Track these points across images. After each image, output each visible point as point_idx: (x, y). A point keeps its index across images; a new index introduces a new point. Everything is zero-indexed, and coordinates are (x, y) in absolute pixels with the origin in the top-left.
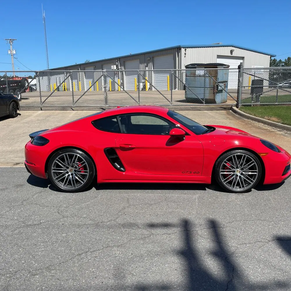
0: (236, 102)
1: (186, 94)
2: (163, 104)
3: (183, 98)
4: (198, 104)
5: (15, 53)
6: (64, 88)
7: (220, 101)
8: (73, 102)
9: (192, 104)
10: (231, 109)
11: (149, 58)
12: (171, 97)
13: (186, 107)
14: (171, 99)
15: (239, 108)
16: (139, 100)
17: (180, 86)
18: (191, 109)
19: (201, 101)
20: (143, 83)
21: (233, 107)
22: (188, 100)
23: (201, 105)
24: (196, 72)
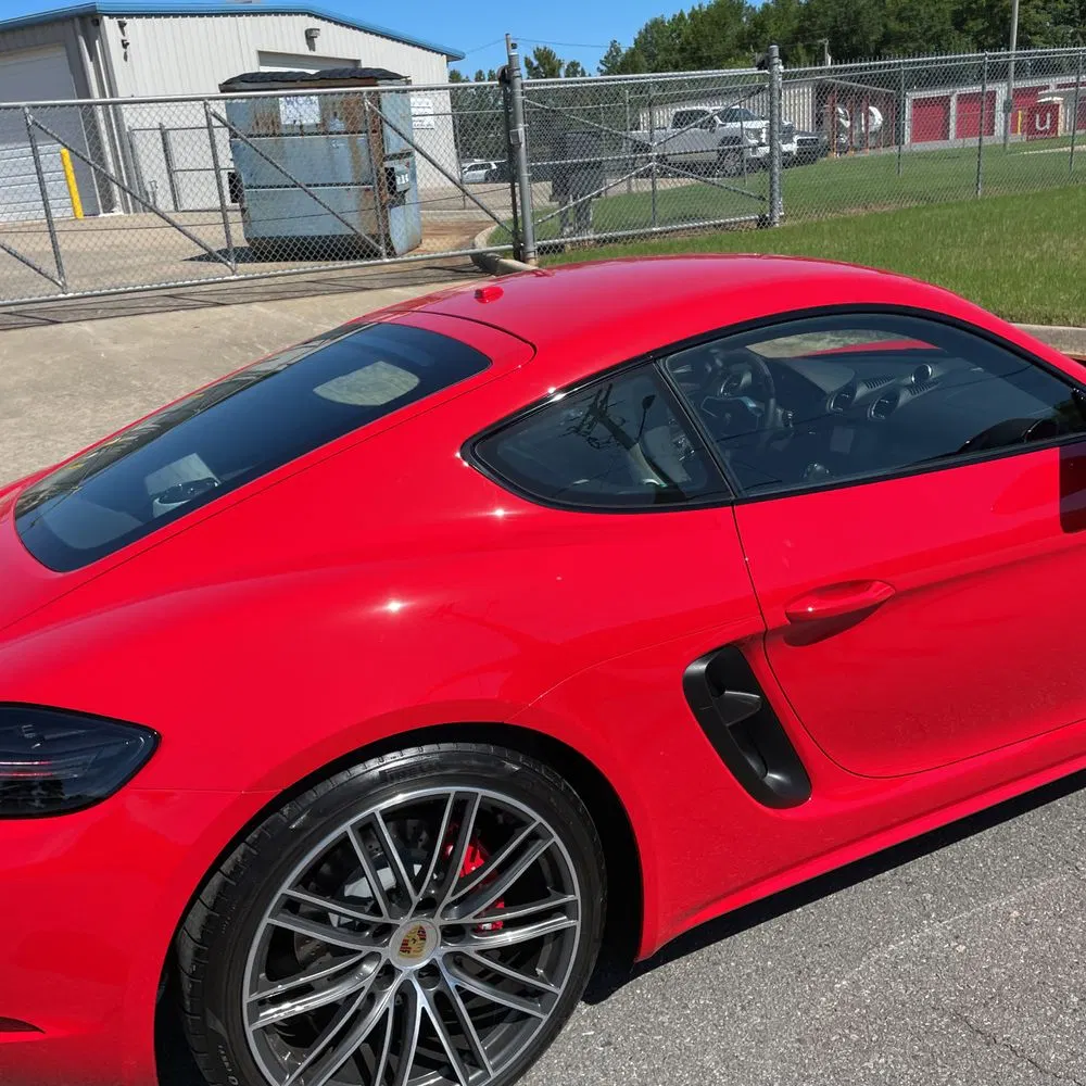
1: (250, 222)
15: (533, 261)
16: (59, 265)
18: (314, 285)
19: (368, 247)
21: (503, 261)
23: (366, 262)
24: (276, 106)
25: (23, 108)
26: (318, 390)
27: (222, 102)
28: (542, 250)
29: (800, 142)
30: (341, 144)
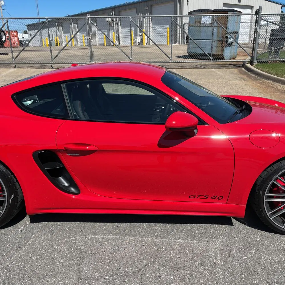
0: (250, 58)
1: (189, 48)
2: (160, 60)
3: (185, 52)
4: (204, 61)
5: (3, 3)
6: (56, 42)
7: (228, 56)
8: (52, 57)
9: (196, 60)
10: (243, 66)
11: (147, 7)
12: (171, 51)
13: (188, 64)
14: (171, 53)
15: (255, 65)
16: (131, 55)
17: (181, 38)
18: (194, 66)
19: (207, 57)
20: (141, 36)
21: (246, 64)
22: (191, 56)
23: (208, 61)
24: (201, 18)
25: (130, 17)
27: (188, 17)
30: (215, 29)
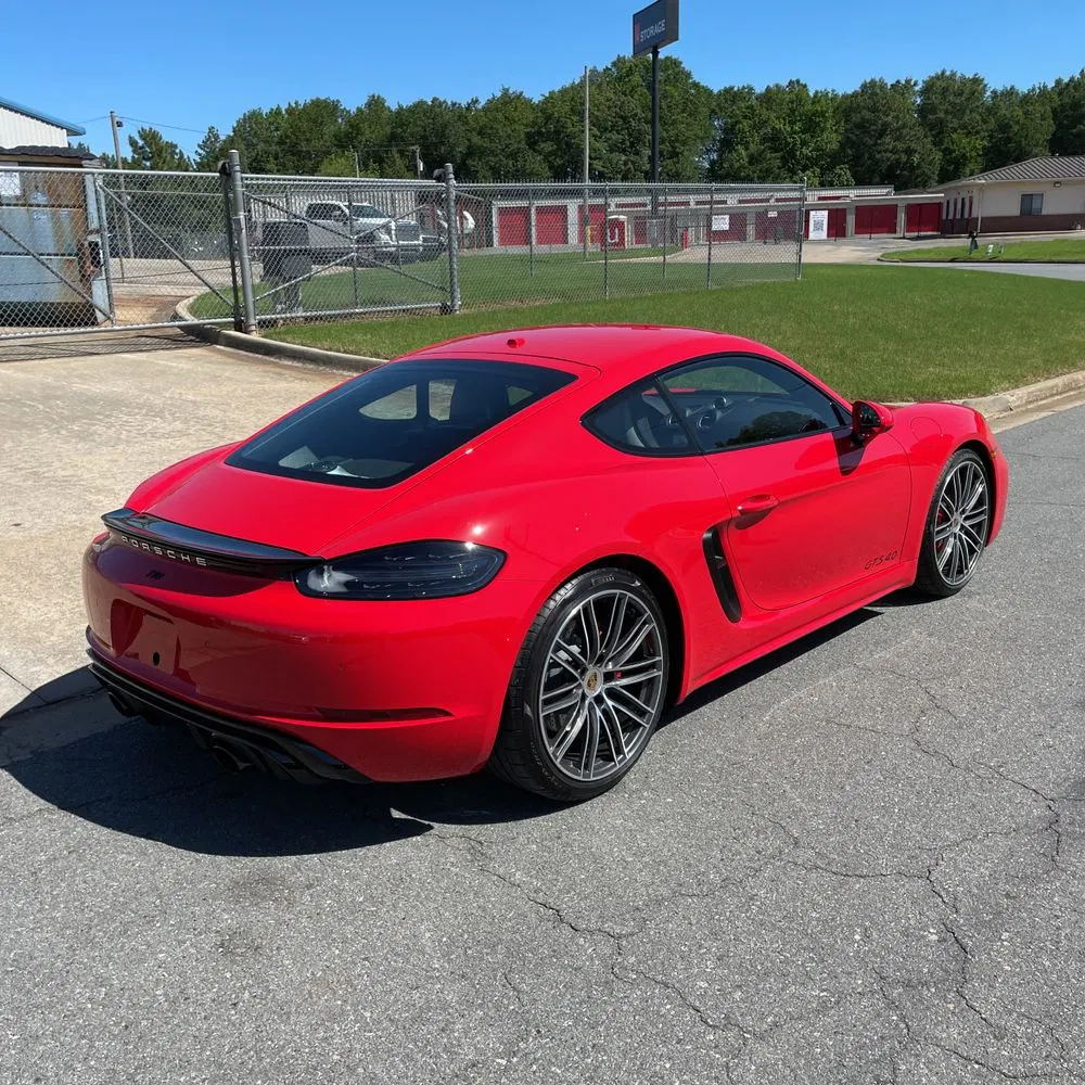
15: (254, 333)
21: (226, 332)
26: (361, 411)
28: (262, 324)
29: (425, 240)
30: (43, 217)
